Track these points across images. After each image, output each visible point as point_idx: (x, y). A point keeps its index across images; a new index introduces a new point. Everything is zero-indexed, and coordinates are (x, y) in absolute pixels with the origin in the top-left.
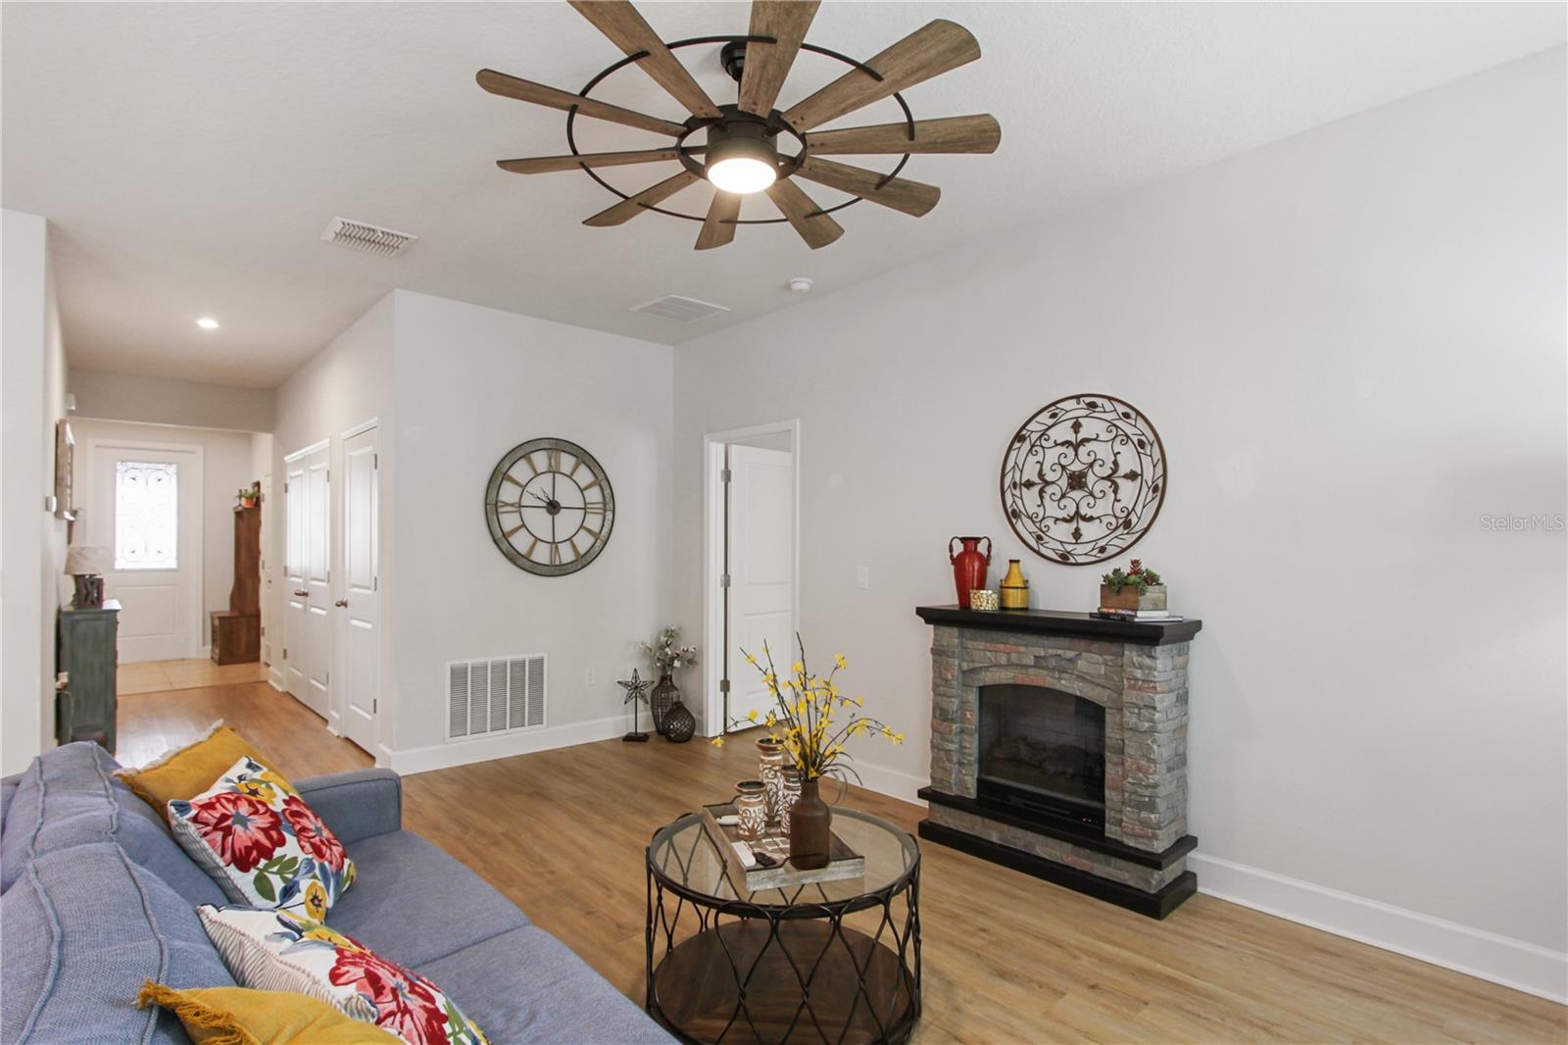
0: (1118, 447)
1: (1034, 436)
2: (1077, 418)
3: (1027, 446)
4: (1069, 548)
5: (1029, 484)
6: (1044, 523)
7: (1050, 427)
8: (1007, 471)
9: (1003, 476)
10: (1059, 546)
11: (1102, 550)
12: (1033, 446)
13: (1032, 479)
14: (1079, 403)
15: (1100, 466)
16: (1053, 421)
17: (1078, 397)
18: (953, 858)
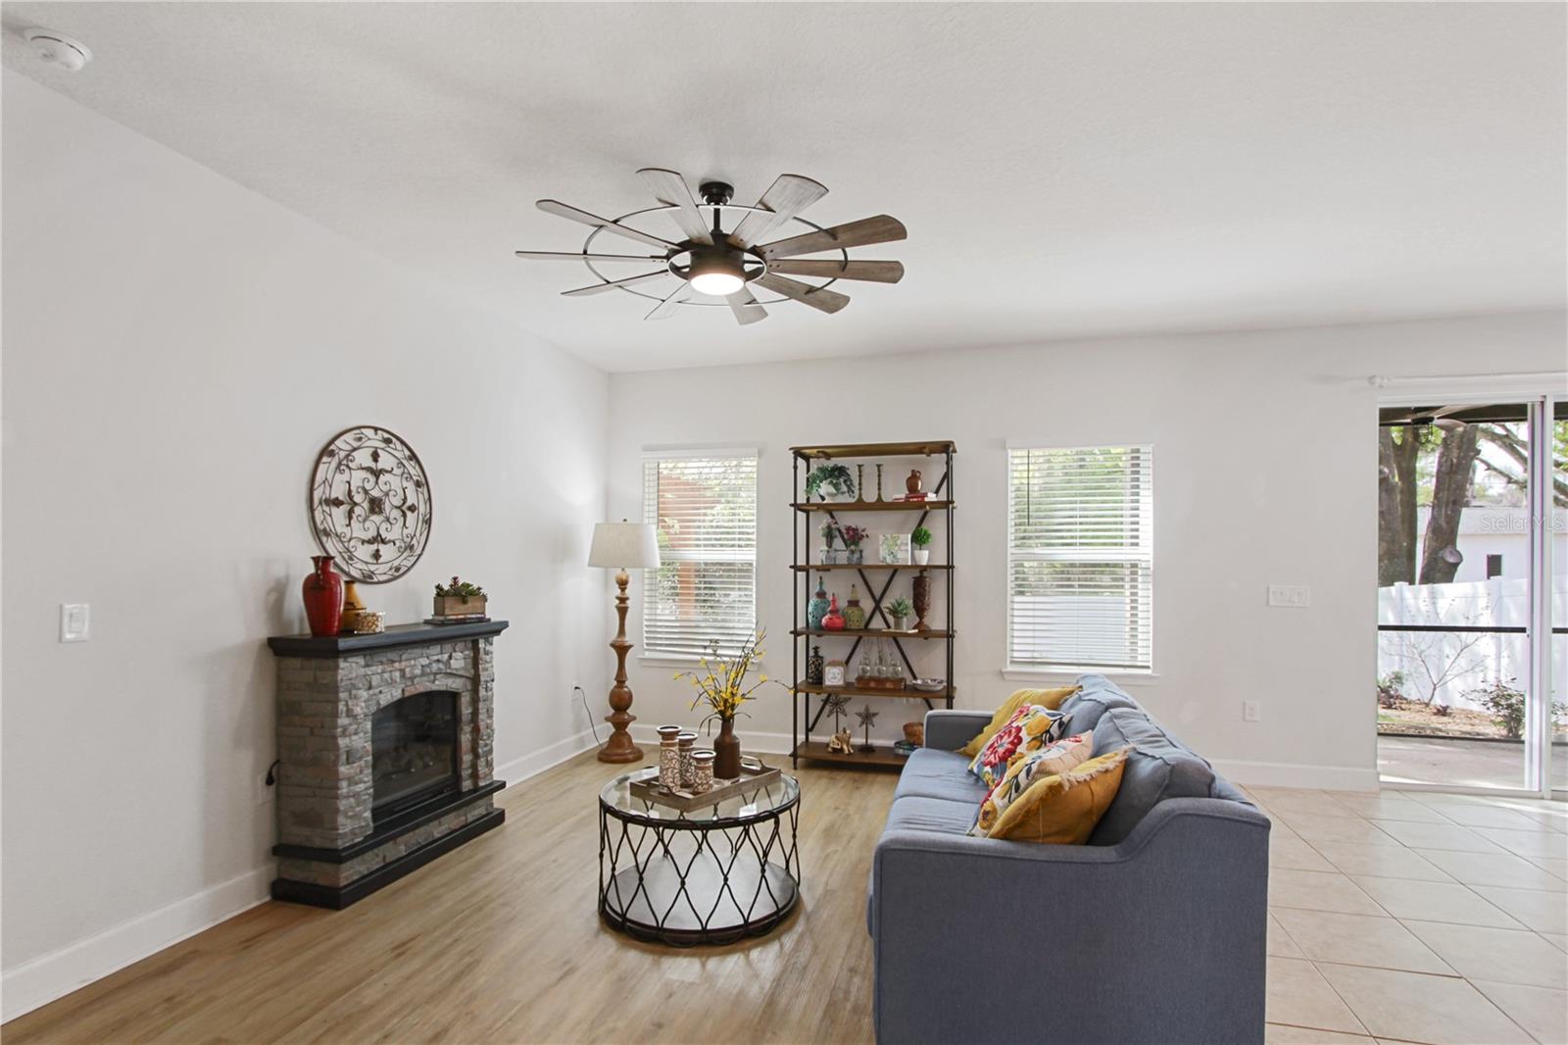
0: (405, 484)
1: (342, 454)
2: (376, 448)
3: (335, 462)
4: (372, 568)
5: (337, 503)
6: (352, 543)
7: (355, 449)
8: (316, 486)
9: (311, 490)
10: (364, 567)
11: (397, 569)
12: (340, 464)
13: (341, 498)
14: (376, 434)
15: (394, 496)
16: (358, 444)
17: (376, 429)
18: (395, 892)
